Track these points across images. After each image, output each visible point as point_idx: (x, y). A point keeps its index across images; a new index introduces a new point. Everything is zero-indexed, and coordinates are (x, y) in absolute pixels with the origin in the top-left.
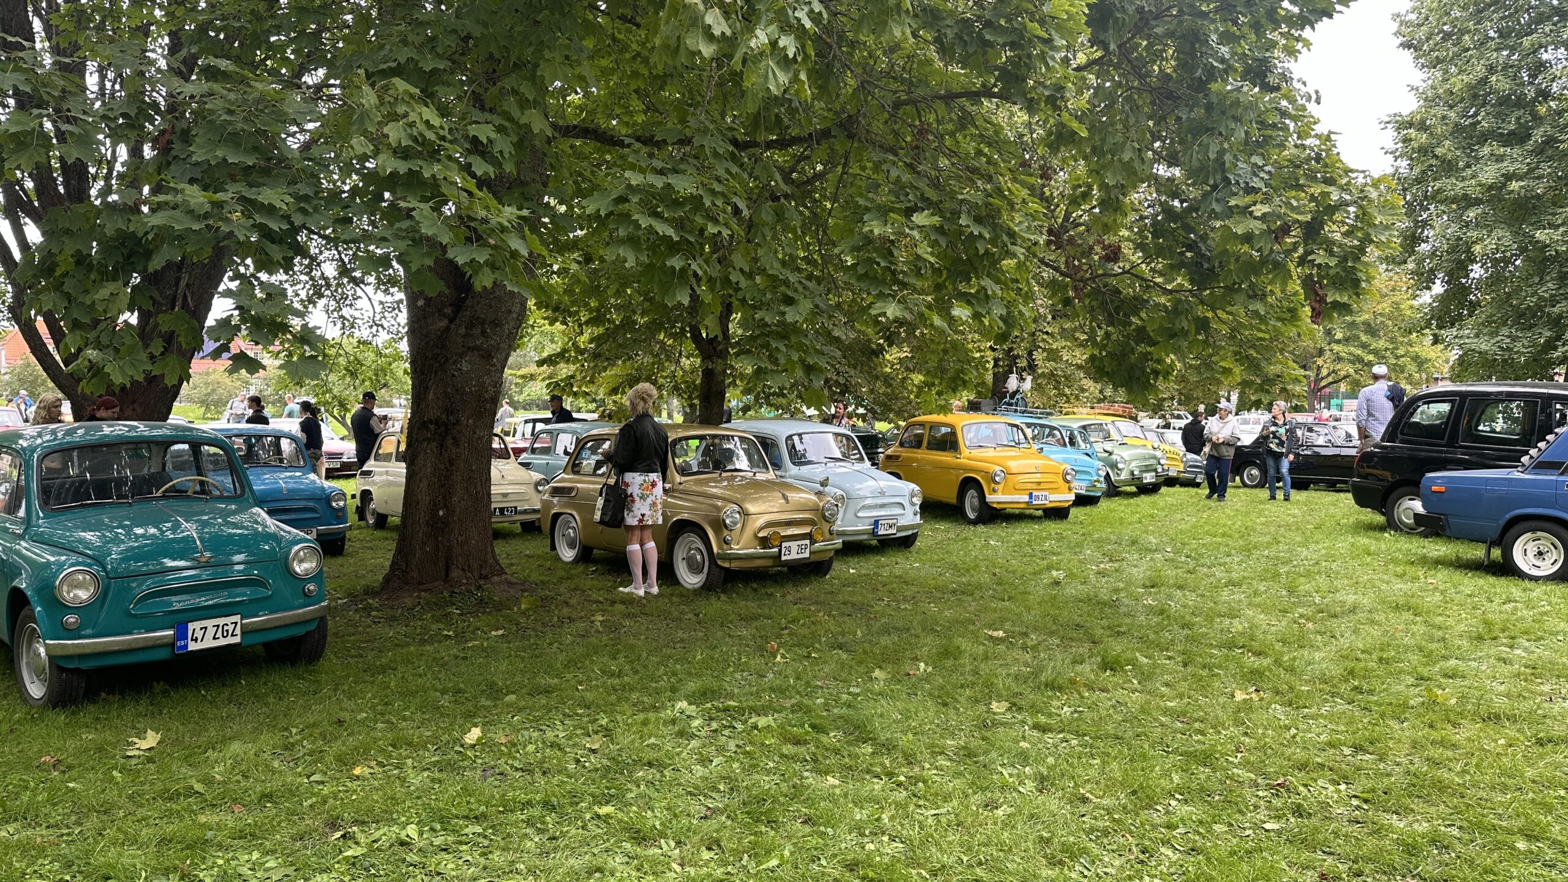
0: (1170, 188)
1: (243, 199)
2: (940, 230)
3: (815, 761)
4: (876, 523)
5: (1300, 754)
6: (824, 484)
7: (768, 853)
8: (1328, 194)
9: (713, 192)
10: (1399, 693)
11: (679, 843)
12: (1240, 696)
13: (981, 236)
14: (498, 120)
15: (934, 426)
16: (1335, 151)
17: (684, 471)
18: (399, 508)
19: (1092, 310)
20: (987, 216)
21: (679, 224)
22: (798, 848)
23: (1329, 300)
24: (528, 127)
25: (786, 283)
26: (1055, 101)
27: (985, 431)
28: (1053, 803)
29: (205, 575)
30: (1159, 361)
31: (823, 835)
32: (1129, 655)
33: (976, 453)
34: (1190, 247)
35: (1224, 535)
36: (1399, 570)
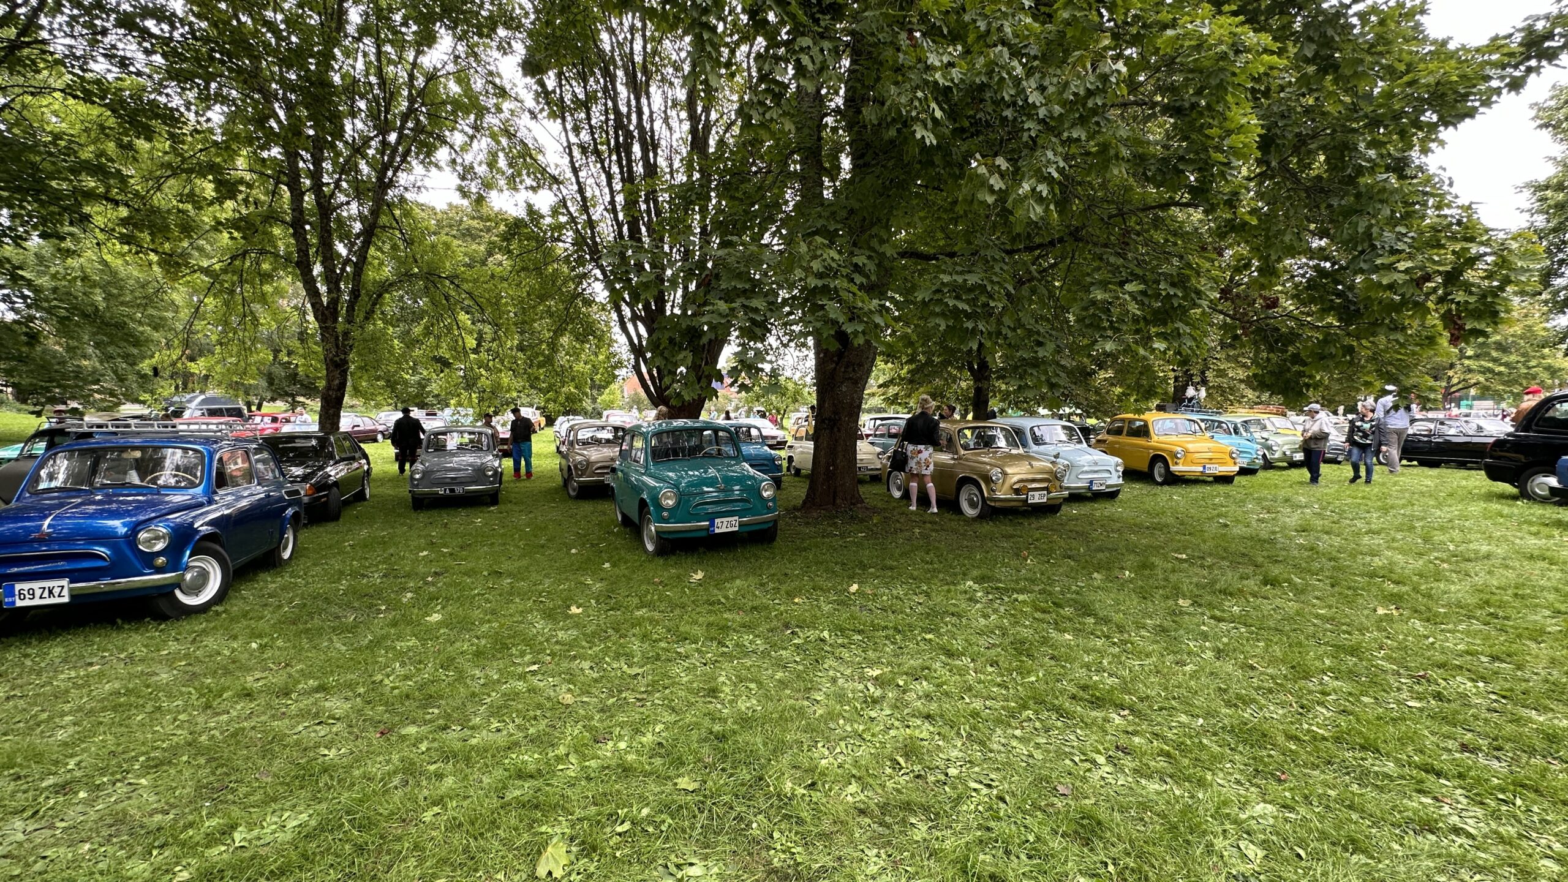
0: (1322, 254)
1: (743, 306)
2: (1143, 293)
3: (1056, 624)
4: (1091, 482)
5: (1439, 657)
6: (1057, 456)
7: (1029, 673)
8: (1468, 249)
9: (992, 282)
10: (1536, 622)
11: (973, 660)
12: (1381, 611)
13: (1175, 295)
14: (868, 253)
15: (1131, 421)
16: (1475, 216)
17: (966, 447)
18: (810, 466)
19: (1255, 343)
20: (1180, 281)
21: (972, 302)
22: (1048, 673)
23: (1467, 327)
24: (884, 253)
25: (1038, 333)
26: (1232, 202)
27: (1169, 424)
28: (1228, 667)
29: (722, 496)
30: (1311, 377)
31: (1063, 667)
32: (1286, 576)
33: (1163, 439)
34: (1339, 294)
35: (1363, 498)
36: (1534, 529)
